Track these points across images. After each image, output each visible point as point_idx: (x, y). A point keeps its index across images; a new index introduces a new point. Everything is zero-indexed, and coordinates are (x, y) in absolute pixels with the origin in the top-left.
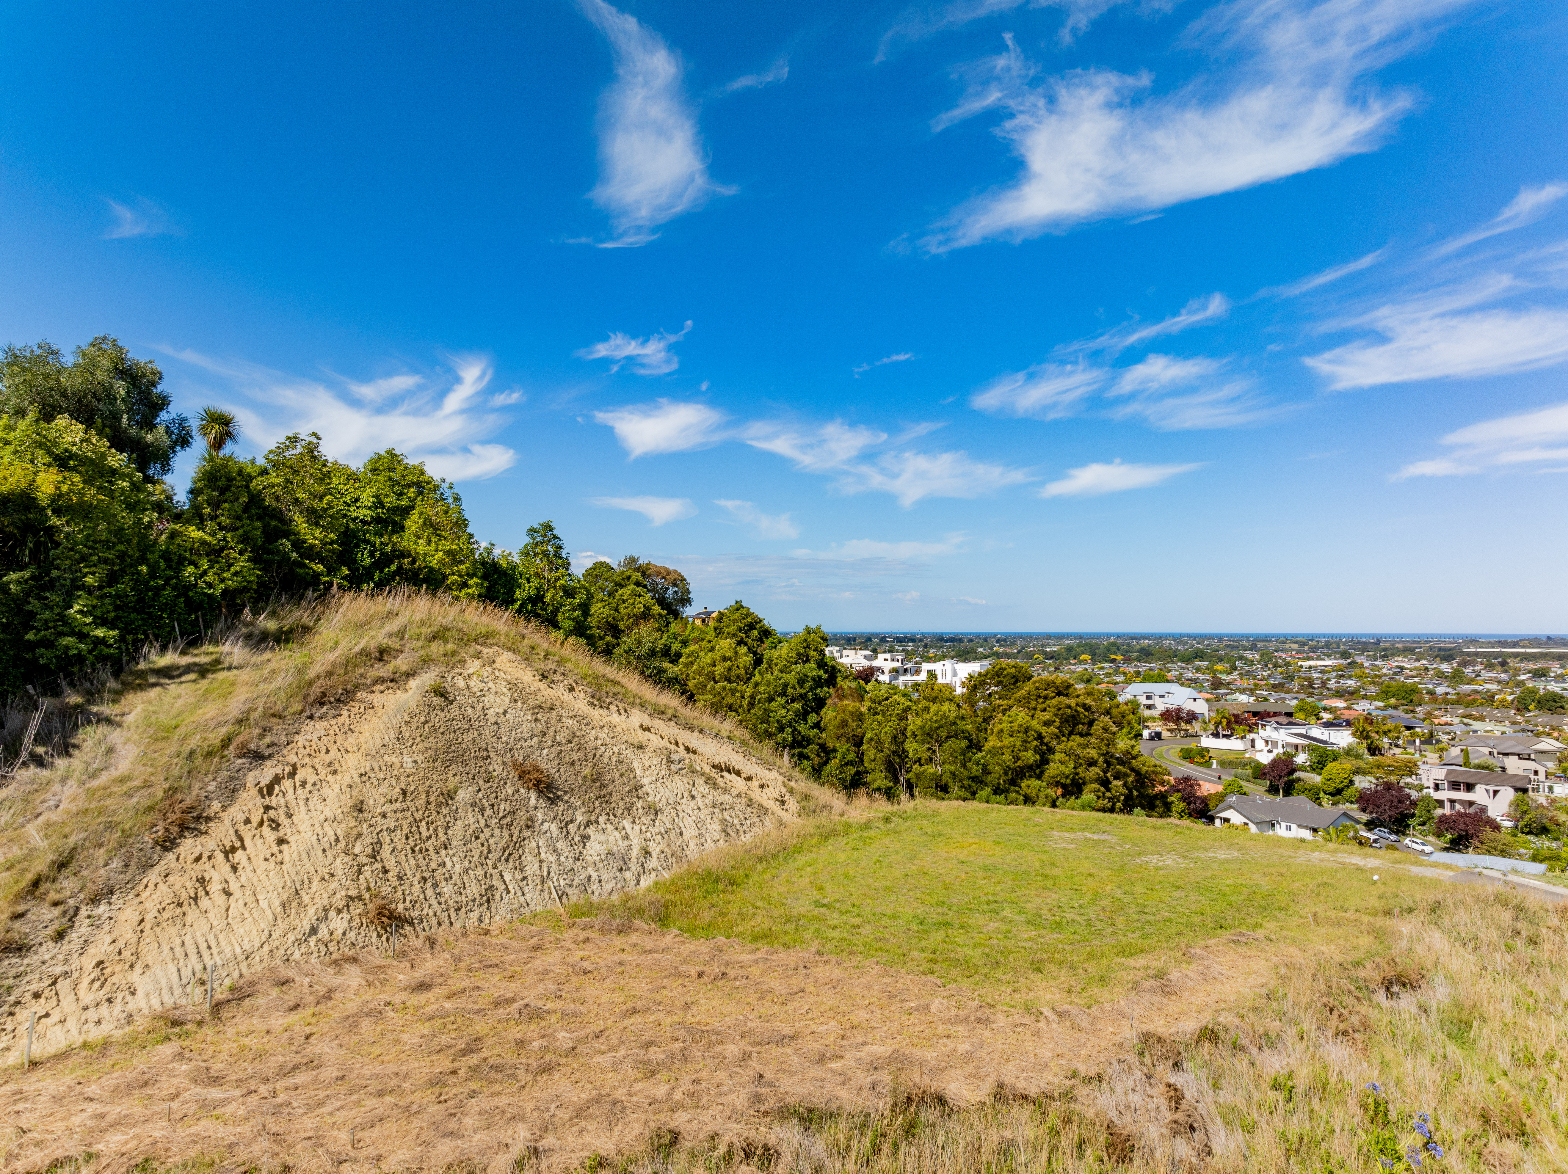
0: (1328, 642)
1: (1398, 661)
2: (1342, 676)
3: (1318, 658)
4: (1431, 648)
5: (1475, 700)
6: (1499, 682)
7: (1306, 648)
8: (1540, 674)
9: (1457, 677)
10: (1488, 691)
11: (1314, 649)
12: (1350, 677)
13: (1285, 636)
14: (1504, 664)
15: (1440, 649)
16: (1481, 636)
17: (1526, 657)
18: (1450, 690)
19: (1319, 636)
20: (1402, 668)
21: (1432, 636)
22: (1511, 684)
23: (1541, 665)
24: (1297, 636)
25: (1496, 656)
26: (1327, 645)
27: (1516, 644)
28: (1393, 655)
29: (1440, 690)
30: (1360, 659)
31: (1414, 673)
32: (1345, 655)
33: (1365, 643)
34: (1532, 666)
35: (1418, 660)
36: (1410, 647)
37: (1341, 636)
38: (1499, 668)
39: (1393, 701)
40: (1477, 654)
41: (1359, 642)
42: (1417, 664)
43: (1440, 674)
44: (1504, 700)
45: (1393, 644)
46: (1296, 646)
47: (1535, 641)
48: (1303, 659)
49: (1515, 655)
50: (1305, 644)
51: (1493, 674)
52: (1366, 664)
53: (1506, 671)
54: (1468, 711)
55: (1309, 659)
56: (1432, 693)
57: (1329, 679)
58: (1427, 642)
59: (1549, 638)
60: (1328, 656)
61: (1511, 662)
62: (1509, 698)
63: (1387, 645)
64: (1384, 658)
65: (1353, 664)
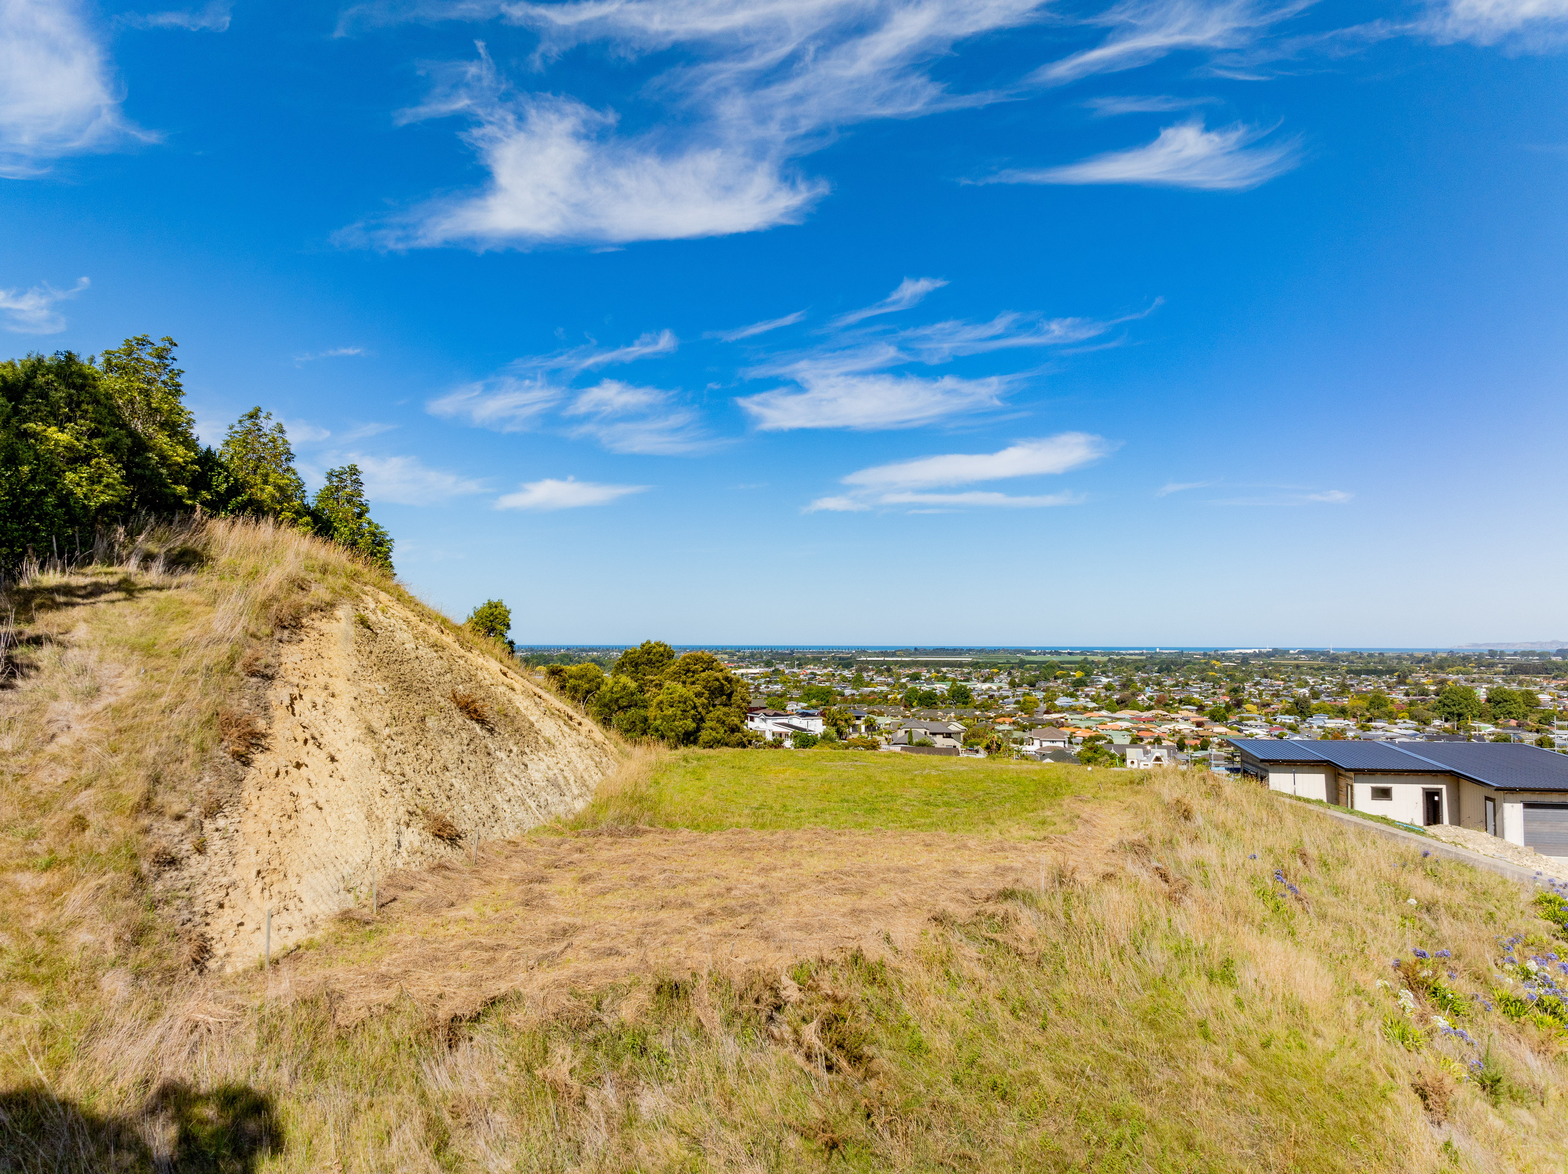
0: (752, 653)
1: (810, 669)
2: (769, 682)
3: (747, 667)
4: (833, 658)
5: (875, 700)
6: (888, 685)
7: (735, 658)
8: (915, 678)
9: (858, 682)
10: (882, 692)
11: (742, 659)
12: (776, 683)
13: (716, 648)
14: (889, 670)
15: (840, 658)
16: (868, 648)
17: (903, 665)
18: (854, 692)
19: (744, 648)
20: (815, 674)
21: (833, 648)
22: (897, 685)
23: (913, 670)
24: (726, 648)
25: (884, 663)
26: (752, 655)
27: (894, 654)
28: (806, 664)
29: (848, 692)
30: (781, 667)
31: (824, 678)
32: (768, 664)
33: (782, 654)
34: (908, 672)
35: (825, 667)
36: (818, 657)
37: (762, 648)
38: (886, 673)
39: (814, 702)
40: (868, 662)
41: (777, 653)
42: (825, 671)
43: (844, 679)
44: (896, 699)
45: (804, 654)
46: (726, 656)
47: (907, 651)
48: (736, 668)
49: (896, 662)
50: (733, 655)
51: (882, 679)
52: (787, 671)
53: (891, 676)
54: (871, 708)
55: (740, 667)
56: (842, 695)
57: (759, 685)
58: (829, 653)
59: (916, 649)
60: (755, 665)
61: (895, 669)
62: (899, 697)
63: (800, 655)
64: (800, 666)
65: (776, 671)
